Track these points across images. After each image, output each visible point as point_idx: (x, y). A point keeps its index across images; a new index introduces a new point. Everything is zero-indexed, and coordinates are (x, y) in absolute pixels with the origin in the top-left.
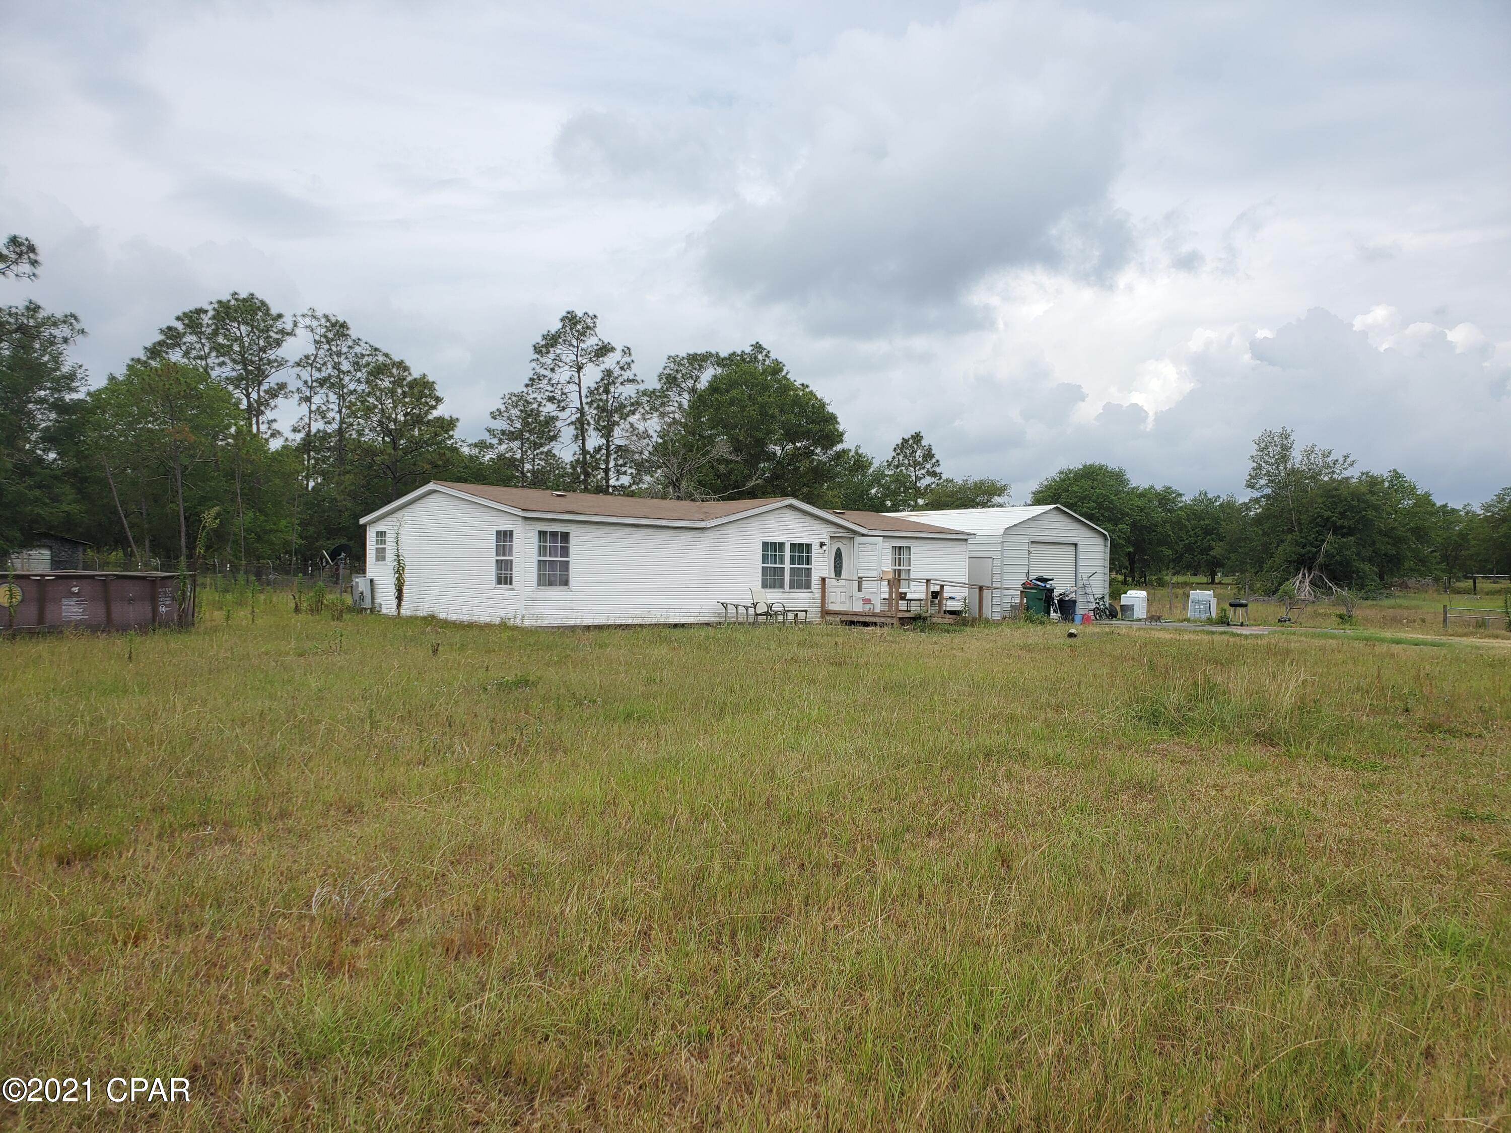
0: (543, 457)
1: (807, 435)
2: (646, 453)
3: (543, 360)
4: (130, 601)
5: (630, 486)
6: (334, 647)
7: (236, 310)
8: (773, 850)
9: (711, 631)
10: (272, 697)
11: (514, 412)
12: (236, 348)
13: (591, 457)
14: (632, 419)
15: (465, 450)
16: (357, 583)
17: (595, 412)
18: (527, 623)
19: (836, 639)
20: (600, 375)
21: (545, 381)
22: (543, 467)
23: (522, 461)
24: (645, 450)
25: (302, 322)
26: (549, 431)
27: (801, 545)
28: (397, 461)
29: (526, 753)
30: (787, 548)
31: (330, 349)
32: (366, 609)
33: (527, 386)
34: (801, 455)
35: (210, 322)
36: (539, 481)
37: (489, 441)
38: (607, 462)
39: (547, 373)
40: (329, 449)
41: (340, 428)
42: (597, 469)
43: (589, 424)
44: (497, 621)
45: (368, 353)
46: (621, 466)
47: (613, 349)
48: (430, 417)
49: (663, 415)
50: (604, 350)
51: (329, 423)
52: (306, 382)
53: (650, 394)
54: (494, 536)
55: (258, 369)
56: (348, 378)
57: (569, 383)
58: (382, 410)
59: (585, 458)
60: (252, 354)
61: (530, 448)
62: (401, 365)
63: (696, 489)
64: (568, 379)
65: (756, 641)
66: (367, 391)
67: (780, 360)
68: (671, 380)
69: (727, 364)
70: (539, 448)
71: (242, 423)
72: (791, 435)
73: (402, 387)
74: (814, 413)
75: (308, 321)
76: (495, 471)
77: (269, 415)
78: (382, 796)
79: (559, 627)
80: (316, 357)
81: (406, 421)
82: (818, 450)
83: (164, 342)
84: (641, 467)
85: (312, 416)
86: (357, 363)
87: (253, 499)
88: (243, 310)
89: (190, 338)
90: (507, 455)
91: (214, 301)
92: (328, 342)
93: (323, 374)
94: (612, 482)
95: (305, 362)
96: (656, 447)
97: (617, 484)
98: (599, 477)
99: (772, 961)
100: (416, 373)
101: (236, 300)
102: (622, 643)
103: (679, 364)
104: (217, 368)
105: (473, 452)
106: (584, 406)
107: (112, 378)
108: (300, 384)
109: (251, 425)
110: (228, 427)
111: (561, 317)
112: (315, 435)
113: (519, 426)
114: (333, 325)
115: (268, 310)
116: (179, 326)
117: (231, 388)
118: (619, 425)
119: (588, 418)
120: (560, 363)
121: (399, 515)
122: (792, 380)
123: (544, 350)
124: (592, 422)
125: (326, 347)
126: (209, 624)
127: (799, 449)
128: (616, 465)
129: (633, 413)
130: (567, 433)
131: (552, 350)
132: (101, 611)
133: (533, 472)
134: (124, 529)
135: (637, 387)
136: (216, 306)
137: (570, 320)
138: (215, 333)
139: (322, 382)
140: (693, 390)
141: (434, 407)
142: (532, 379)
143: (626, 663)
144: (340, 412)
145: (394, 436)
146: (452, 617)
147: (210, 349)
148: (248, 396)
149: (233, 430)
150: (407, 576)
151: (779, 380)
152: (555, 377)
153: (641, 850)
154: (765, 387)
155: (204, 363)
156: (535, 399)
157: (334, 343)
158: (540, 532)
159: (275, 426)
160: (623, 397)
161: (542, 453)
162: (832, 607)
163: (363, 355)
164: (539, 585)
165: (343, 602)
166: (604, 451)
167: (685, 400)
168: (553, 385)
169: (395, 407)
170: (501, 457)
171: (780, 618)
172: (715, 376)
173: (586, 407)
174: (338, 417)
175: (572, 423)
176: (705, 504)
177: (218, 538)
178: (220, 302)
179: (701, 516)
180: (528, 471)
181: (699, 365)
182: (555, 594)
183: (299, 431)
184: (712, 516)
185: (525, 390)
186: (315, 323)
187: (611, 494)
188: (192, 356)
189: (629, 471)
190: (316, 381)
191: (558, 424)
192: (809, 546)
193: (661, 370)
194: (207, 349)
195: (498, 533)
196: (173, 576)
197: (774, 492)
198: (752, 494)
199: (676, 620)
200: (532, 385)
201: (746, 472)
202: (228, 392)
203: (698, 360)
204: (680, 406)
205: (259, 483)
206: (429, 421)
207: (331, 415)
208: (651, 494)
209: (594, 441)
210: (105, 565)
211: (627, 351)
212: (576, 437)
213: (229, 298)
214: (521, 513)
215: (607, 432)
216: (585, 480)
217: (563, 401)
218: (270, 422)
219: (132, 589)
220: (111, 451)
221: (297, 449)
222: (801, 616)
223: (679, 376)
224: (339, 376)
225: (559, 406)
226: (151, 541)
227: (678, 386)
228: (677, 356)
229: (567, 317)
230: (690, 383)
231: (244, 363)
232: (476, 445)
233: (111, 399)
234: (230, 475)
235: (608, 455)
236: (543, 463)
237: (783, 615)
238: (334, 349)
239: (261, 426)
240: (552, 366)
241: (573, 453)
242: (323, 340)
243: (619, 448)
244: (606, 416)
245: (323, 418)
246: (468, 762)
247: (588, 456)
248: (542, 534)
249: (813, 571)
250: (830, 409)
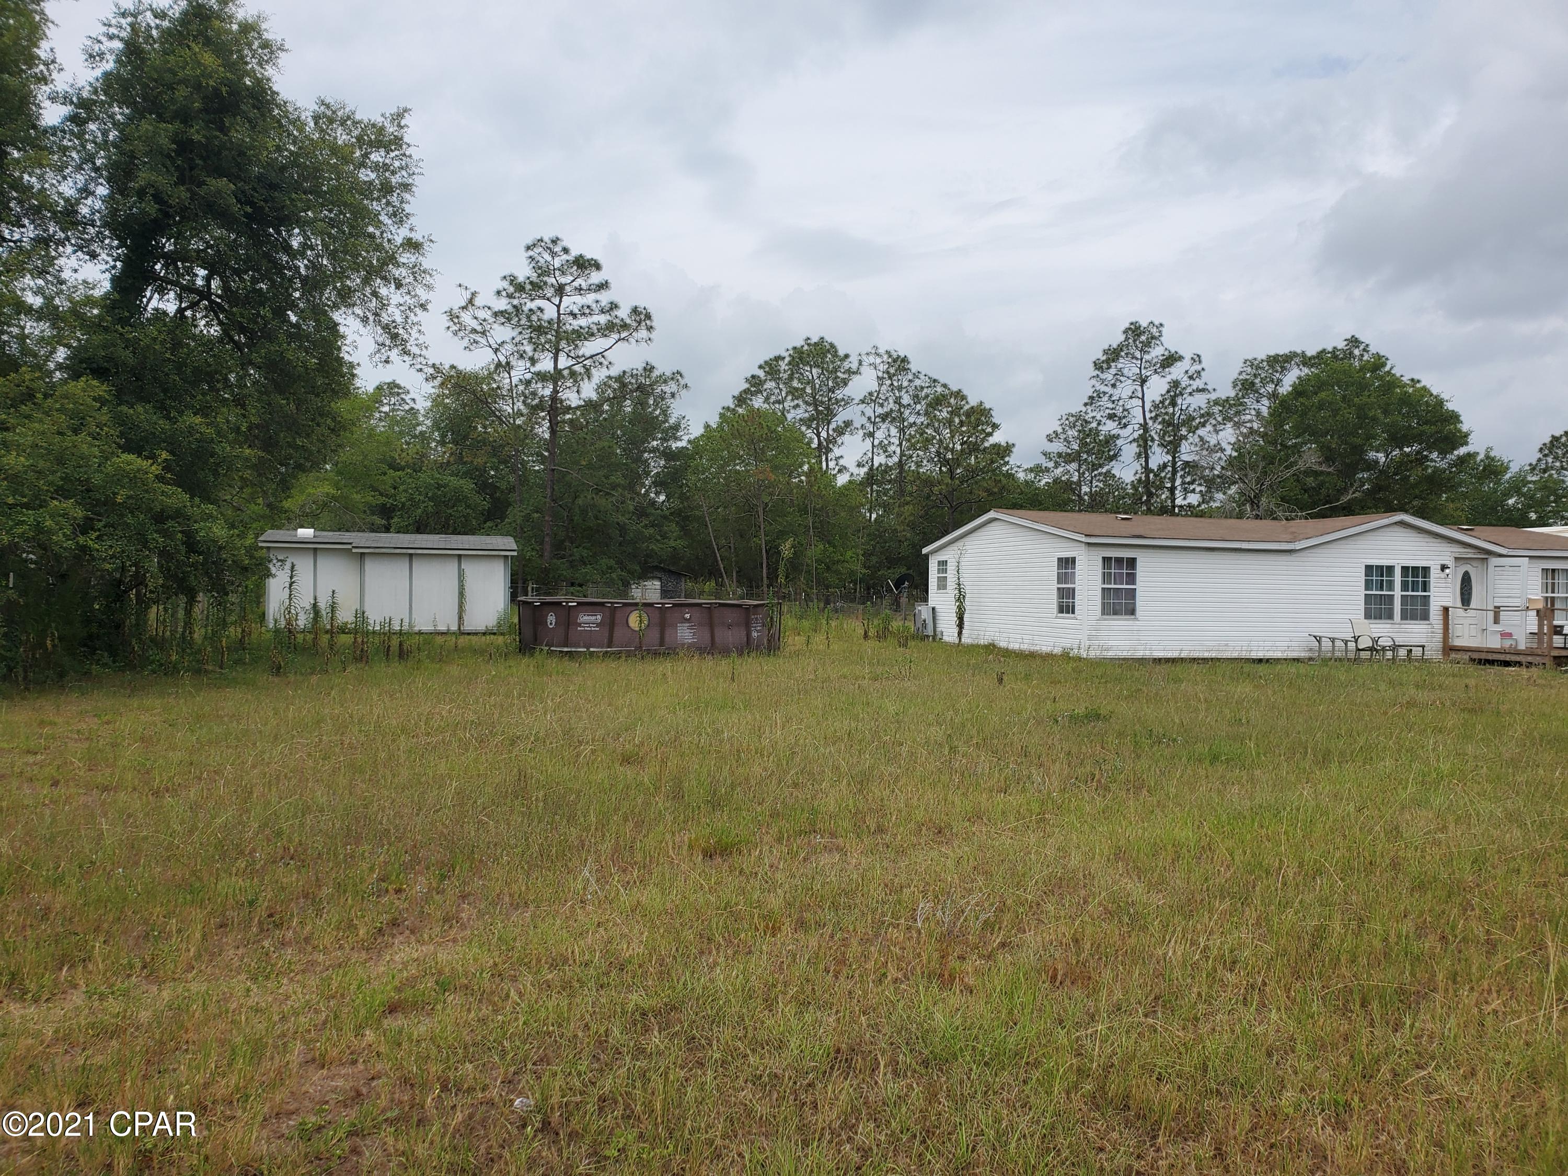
0: (1101, 478)
1: (1418, 438)
2: (1219, 468)
3: (1103, 376)
4: (729, 627)
5: (1199, 505)
6: (903, 672)
7: (808, 355)
8: (1405, 916)
9: (1302, 669)
10: (856, 718)
11: (1072, 433)
12: (809, 390)
13: (1155, 475)
14: (1201, 432)
15: (1021, 476)
16: (920, 611)
17: (1160, 427)
18: (1092, 654)
19: (1467, 681)
20: (1167, 387)
21: (1106, 398)
22: (1101, 489)
23: (1079, 484)
24: (1217, 465)
25: (867, 360)
26: (1109, 451)
27: (1415, 569)
28: (954, 490)
29: (1107, 789)
30: (1398, 572)
31: (892, 384)
32: (928, 636)
33: (1086, 405)
34: (1411, 462)
35: (787, 368)
36: (1097, 504)
37: (1044, 465)
38: (1173, 480)
39: (1108, 389)
40: (890, 482)
41: (900, 461)
42: (1161, 487)
43: (1153, 440)
44: (1057, 651)
45: (927, 385)
46: (1189, 483)
47: (1181, 358)
48: (987, 444)
49: (1237, 425)
50: (1171, 360)
51: (890, 456)
52: (869, 418)
53: (1224, 403)
54: (1056, 563)
55: (828, 409)
56: (909, 411)
57: (1131, 398)
58: (940, 440)
59: (1147, 477)
60: (822, 395)
61: (1088, 470)
62: (959, 395)
63: (1278, 505)
64: (1130, 394)
65: (1360, 681)
66: (925, 423)
67: (1382, 354)
68: (1247, 386)
69: (1315, 364)
70: (1097, 469)
71: (813, 461)
72: (1397, 439)
73: (959, 416)
74: (1429, 412)
75: (872, 359)
76: (1051, 496)
77: (837, 452)
78: (969, 820)
79: (1124, 659)
80: (879, 393)
81: (962, 450)
82: (1434, 455)
83: (748, 389)
84: (1212, 484)
85: (875, 450)
86: (917, 396)
87: (823, 532)
88: (815, 353)
89: (770, 385)
90: (1063, 478)
91: (790, 347)
92: (890, 378)
93: (886, 409)
94: (1179, 502)
95: (870, 399)
96: (1231, 461)
97: (1185, 502)
98: (1163, 497)
99: (1416, 1038)
100: (973, 401)
101: (809, 345)
102: (1198, 679)
103: (1258, 368)
104: (792, 411)
105: (1029, 477)
106: (1148, 421)
107: (707, 426)
108: (864, 420)
109: (821, 462)
110: (801, 466)
111: (1123, 329)
112: (877, 469)
113: (1076, 447)
114: (895, 361)
115: (836, 351)
116: (761, 373)
117: (804, 428)
118: (1187, 439)
119: (1153, 433)
120: (1122, 378)
121: (960, 544)
122: (1398, 375)
123: (1105, 366)
124: (1156, 438)
125: (888, 382)
126: (792, 648)
127: (1408, 455)
128: (1183, 483)
129: (1203, 425)
130: (1129, 451)
131: (1113, 364)
132: (707, 636)
133: (1091, 495)
134: (717, 561)
135: (1208, 396)
136: (791, 352)
137: (1133, 332)
138: (791, 378)
139: (884, 418)
140: (1274, 396)
141: (990, 434)
142: (1091, 398)
143: (1206, 700)
144: (900, 445)
145: (951, 465)
146: (1015, 646)
147: (787, 393)
148: (818, 435)
149: (806, 467)
150: (967, 604)
151: (1382, 377)
152: (1116, 393)
153: (1246, 902)
154: (1363, 386)
155: (781, 406)
156: (1093, 417)
157: (895, 378)
158: (1104, 558)
159: (841, 462)
160: (1191, 409)
161: (1100, 474)
162: (1458, 642)
163: (922, 388)
164: (1103, 613)
165: (907, 629)
166: (1170, 469)
167: (1264, 407)
168: (1113, 402)
169: (953, 437)
170: (1056, 481)
171: (1389, 654)
172: (1299, 378)
173: (1150, 423)
174: (898, 450)
175: (1134, 440)
176: (1292, 523)
177: (795, 566)
178: (795, 348)
179: (1288, 537)
180: (1086, 494)
181: (1281, 367)
182: (1120, 623)
183: (863, 466)
184: (1301, 536)
185: (1084, 409)
186: (878, 360)
187: (1178, 515)
188: (772, 401)
189: (1198, 489)
190: (878, 416)
191: (1119, 442)
192: (1426, 570)
193: (1236, 376)
194: (784, 394)
195: (1060, 560)
196: (763, 605)
197: (1376, 507)
198: (1348, 510)
199: (1260, 655)
200: (1092, 404)
201: (1340, 484)
202: (802, 432)
203: (1279, 362)
204: (1258, 413)
205: (828, 516)
206: (985, 448)
207: (891, 449)
208: (1223, 513)
209: (1158, 457)
210: (702, 593)
211: (1197, 359)
212: (1139, 456)
213: (803, 343)
214: (1084, 539)
215: (1173, 447)
216: (1148, 501)
217: (1124, 417)
218: (837, 459)
219: (731, 616)
220: (707, 492)
221: (861, 483)
222: (1417, 652)
223: (1257, 381)
224: (899, 410)
225: (1120, 424)
226: (737, 572)
227: (1257, 391)
228: (1255, 359)
229: (1130, 329)
230: (1270, 388)
231: (815, 404)
232: (1031, 470)
233: (707, 445)
234: (804, 510)
235: (1174, 472)
236: (1101, 485)
237: (1393, 650)
238: (895, 384)
239: (830, 463)
240: (1113, 382)
241: (1134, 472)
242: (886, 376)
243: (1187, 464)
244: (1173, 430)
245: (885, 451)
246: (1049, 794)
247: (1151, 475)
248: (1106, 560)
249: (1432, 599)
250: (1450, 406)
